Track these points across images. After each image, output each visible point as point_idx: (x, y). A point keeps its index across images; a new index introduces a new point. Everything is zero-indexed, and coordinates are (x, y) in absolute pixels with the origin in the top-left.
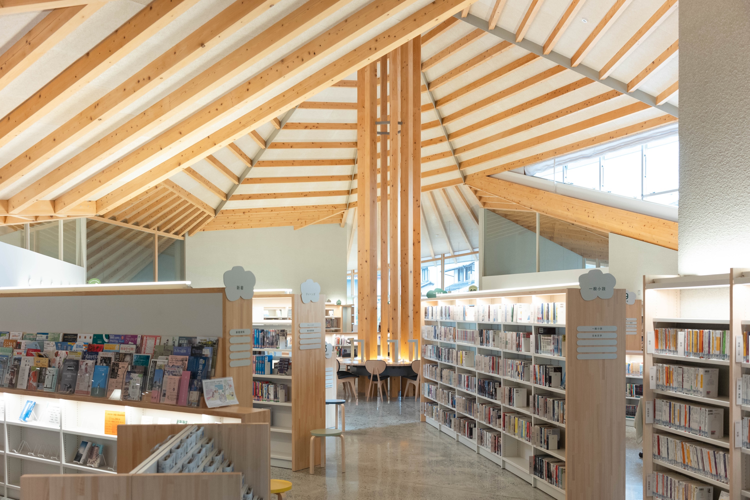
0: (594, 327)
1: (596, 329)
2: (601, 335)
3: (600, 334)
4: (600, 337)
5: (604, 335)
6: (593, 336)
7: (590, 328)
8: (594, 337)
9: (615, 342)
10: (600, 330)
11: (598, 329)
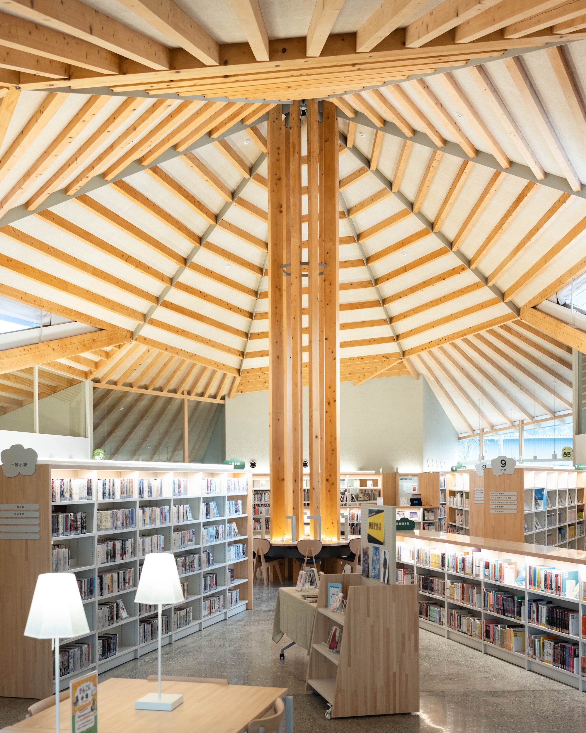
0: (16, 505)
1: (18, 507)
2: (23, 514)
3: (22, 512)
4: (22, 516)
5: (27, 514)
6: (15, 514)
7: (12, 506)
8: (17, 516)
9: (37, 522)
10: (22, 509)
11: (20, 507)
